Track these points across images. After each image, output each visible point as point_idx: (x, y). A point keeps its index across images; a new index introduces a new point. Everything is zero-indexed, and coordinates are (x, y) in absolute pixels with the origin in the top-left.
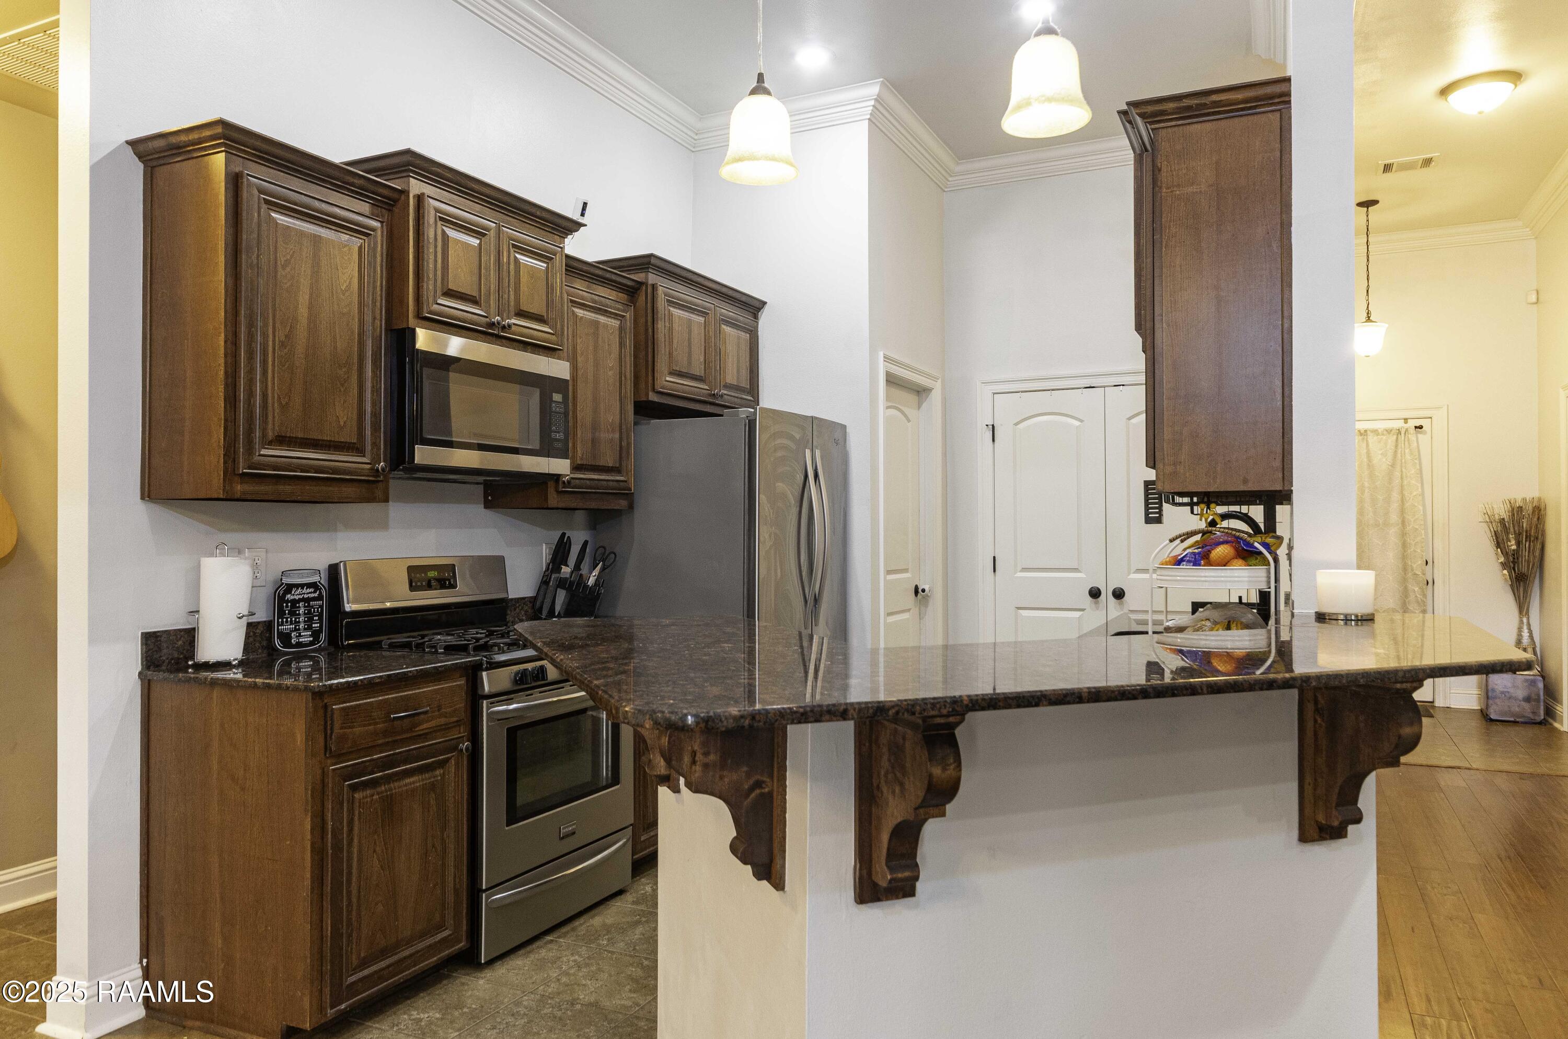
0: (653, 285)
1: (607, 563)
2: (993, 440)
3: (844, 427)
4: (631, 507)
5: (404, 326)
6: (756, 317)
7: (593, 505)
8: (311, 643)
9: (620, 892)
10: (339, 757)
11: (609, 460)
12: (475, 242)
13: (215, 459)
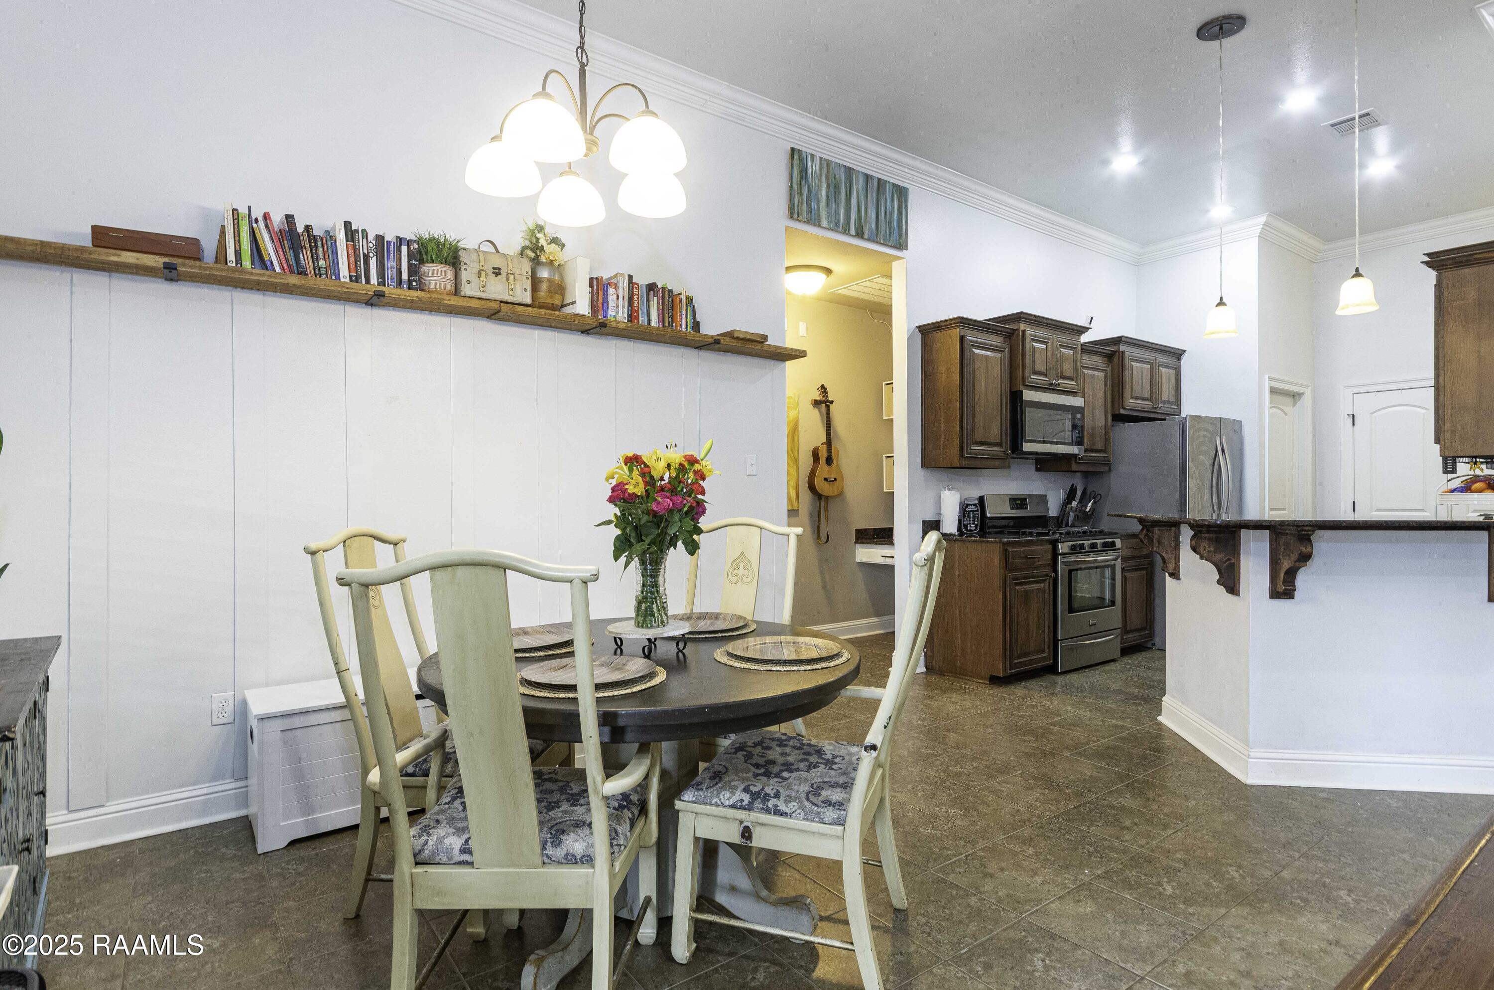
0: (1122, 352)
1: (1097, 499)
2: (1353, 424)
3: (1241, 422)
4: (1110, 470)
5: (1017, 389)
6: (1179, 359)
7: (1085, 469)
8: (975, 530)
9: (1113, 660)
10: (1011, 571)
11: (1100, 446)
12: (1044, 346)
13: (956, 451)
